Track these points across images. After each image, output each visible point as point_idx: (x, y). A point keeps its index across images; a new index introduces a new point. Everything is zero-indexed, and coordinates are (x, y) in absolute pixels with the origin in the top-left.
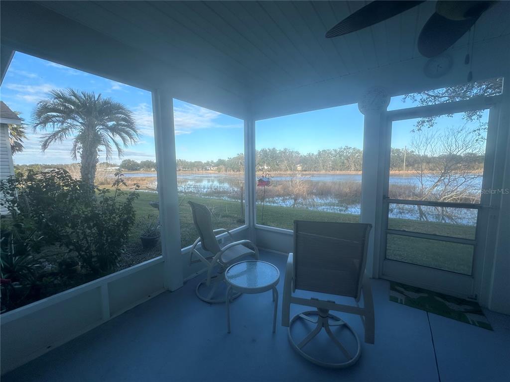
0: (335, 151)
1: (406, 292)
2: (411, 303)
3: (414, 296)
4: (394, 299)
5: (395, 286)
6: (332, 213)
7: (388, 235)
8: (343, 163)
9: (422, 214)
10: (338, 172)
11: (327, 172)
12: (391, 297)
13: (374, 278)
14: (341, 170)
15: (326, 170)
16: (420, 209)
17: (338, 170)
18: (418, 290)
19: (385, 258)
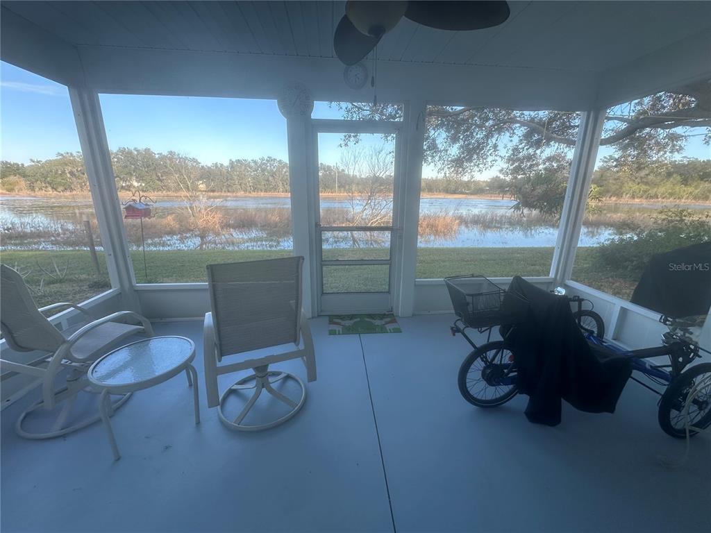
0: (255, 162)
1: (343, 323)
2: (348, 331)
3: (348, 323)
4: (332, 333)
5: (333, 319)
6: (259, 251)
7: (324, 268)
8: (268, 180)
9: (354, 240)
10: (262, 194)
11: (247, 194)
12: (330, 331)
13: (313, 318)
14: (266, 191)
15: (245, 191)
16: (352, 236)
17: (261, 191)
18: (352, 317)
19: (323, 293)
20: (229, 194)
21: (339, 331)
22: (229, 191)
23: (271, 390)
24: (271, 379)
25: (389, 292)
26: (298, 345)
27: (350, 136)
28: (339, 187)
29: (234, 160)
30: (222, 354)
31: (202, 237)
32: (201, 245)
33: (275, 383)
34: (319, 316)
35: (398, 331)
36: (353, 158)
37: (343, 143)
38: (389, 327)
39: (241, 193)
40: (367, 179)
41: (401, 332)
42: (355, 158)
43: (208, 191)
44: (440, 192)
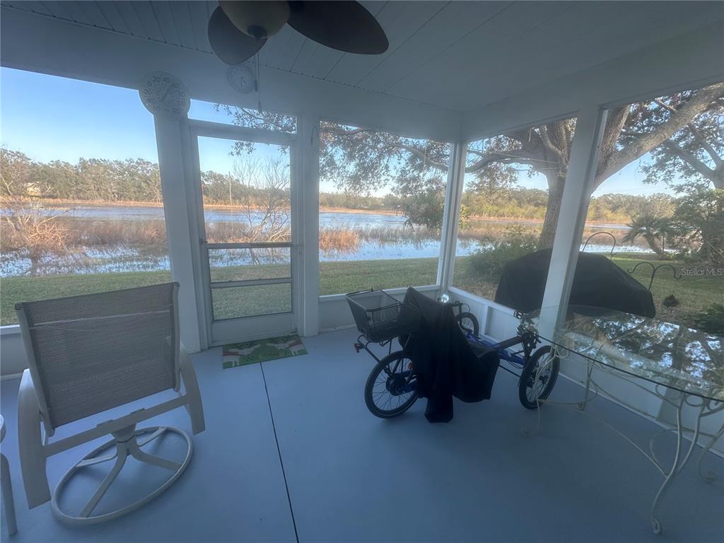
0: (120, 164)
1: (240, 352)
2: (246, 361)
3: (246, 351)
4: (228, 365)
5: (228, 350)
6: (129, 274)
8: (139, 187)
10: (132, 203)
11: (109, 203)
14: (137, 199)
15: (106, 198)
17: (130, 199)
18: (251, 344)
19: (214, 321)
20: (78, 201)
21: (236, 362)
22: (79, 198)
23: (140, 456)
24: (140, 441)
25: (292, 312)
26: (178, 390)
27: (242, 144)
28: (233, 198)
29: (87, 159)
30: (53, 425)
31: (35, 258)
32: (33, 269)
33: (146, 445)
34: (209, 348)
35: (303, 352)
36: (247, 167)
37: (234, 151)
38: (293, 350)
39: (99, 201)
40: (266, 191)
41: (307, 353)
42: (250, 168)
43: (44, 197)
44: (341, 206)
